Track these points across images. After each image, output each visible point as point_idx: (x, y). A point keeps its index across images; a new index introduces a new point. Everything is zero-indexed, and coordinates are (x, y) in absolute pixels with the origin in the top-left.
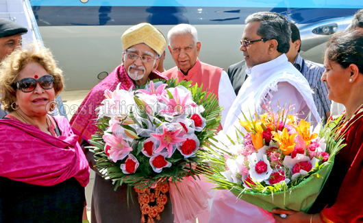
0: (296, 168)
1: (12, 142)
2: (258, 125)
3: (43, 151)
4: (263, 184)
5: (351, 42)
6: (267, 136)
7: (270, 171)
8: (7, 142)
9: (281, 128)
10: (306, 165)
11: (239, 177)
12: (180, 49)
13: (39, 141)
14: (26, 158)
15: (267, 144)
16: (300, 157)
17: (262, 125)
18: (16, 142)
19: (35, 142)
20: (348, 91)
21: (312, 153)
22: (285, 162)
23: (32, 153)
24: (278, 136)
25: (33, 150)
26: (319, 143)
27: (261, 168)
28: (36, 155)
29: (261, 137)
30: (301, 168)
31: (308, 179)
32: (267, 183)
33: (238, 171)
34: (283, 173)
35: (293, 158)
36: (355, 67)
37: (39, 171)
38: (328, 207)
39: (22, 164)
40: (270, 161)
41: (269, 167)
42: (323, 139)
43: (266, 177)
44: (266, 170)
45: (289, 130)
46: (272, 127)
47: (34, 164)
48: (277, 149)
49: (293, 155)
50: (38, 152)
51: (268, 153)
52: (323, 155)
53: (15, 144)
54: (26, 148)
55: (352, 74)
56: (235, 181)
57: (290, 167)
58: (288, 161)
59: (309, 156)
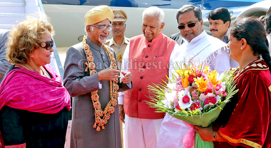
0: (207, 101)
1: (28, 85)
2: (186, 73)
3: (48, 90)
4: (186, 110)
5: (244, 25)
6: (191, 80)
7: (191, 102)
8: (24, 85)
9: (200, 76)
10: (213, 100)
11: (172, 105)
12: (147, 26)
13: (44, 83)
14: (39, 96)
15: (191, 85)
16: (209, 95)
17: (188, 73)
18: (30, 85)
19: (42, 85)
20: (240, 54)
21: (217, 92)
22: (200, 97)
23: (42, 92)
24: (198, 81)
25: (42, 90)
26: (221, 85)
27: (186, 100)
28: (44, 93)
29: (187, 81)
30: (210, 102)
31: (214, 109)
32: (189, 109)
33: (172, 100)
34: (199, 104)
35: (205, 95)
36: (245, 40)
37: (49, 104)
38: (223, 127)
39: (37, 100)
40: (192, 96)
41: (191, 100)
42: (224, 83)
43: (188, 106)
44: (189, 101)
45: (204, 77)
46: (194, 74)
47: (45, 100)
48: (196, 88)
49: (206, 93)
50: (45, 91)
51: (191, 91)
52: (224, 93)
53: (30, 87)
54: (37, 89)
55: (243, 44)
56: (170, 107)
57: (203, 100)
58: (203, 97)
59: (215, 94)
